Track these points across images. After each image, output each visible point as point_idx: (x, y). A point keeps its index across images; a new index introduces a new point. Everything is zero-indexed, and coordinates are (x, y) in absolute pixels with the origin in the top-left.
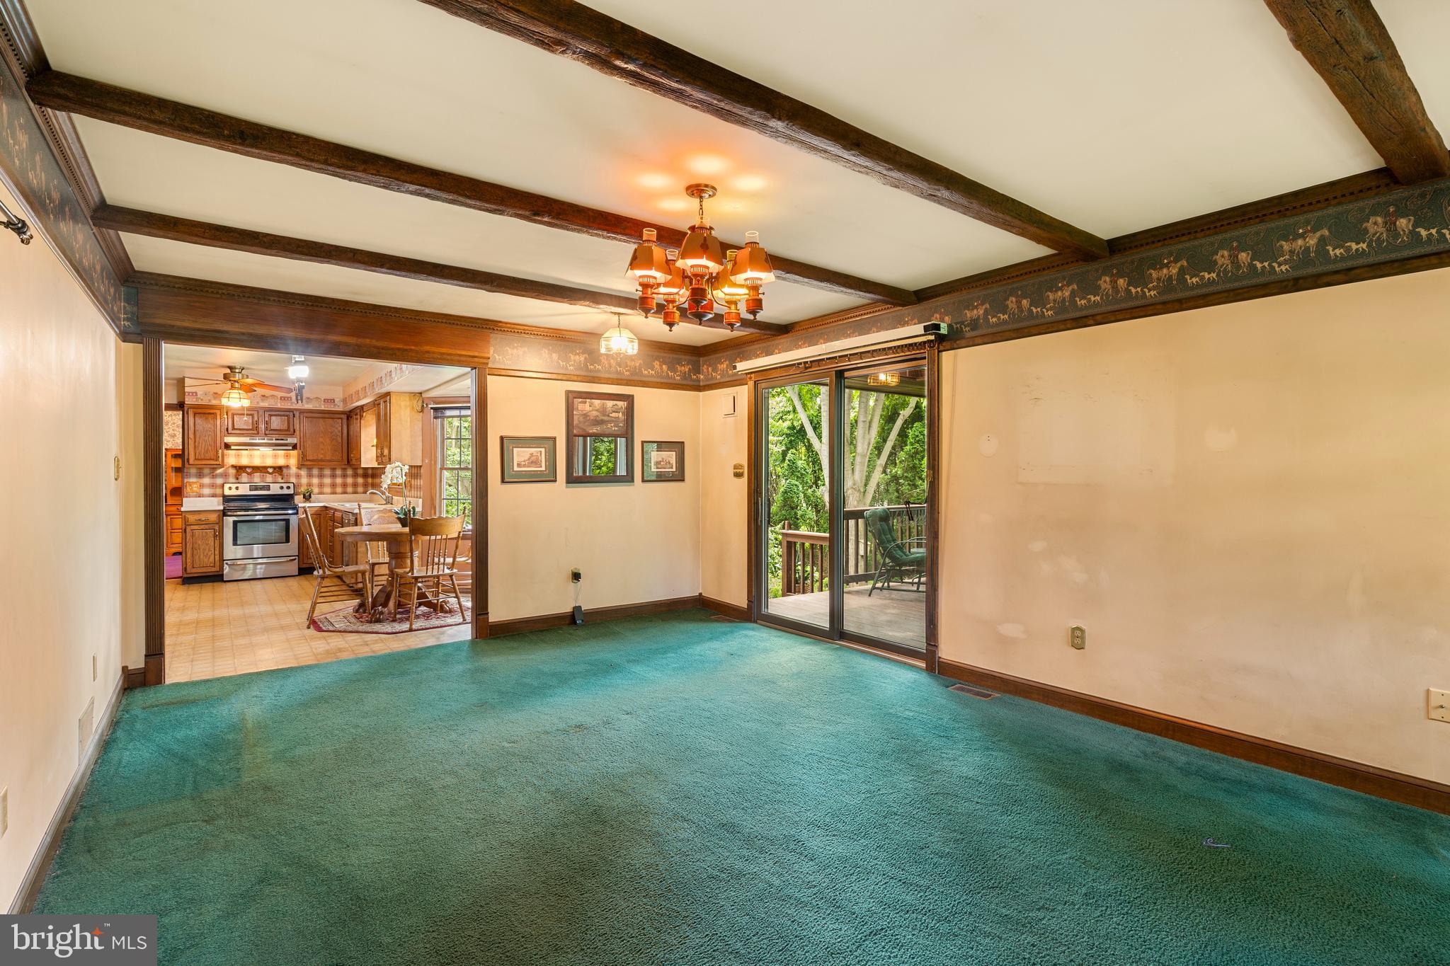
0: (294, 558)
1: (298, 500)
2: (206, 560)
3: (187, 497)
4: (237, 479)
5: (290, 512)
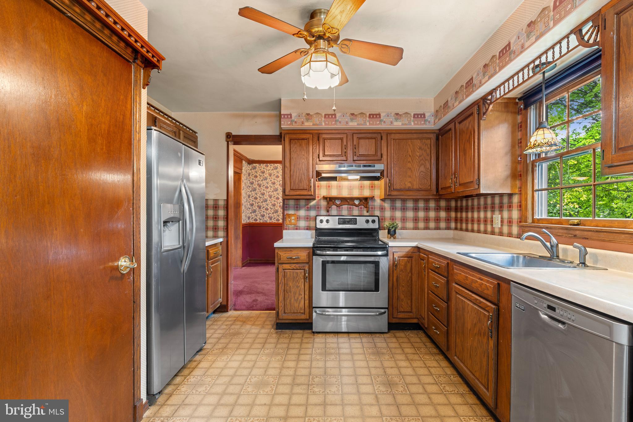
0: (383, 311)
1: (383, 235)
2: (296, 305)
3: (286, 229)
4: (328, 212)
5: (380, 253)
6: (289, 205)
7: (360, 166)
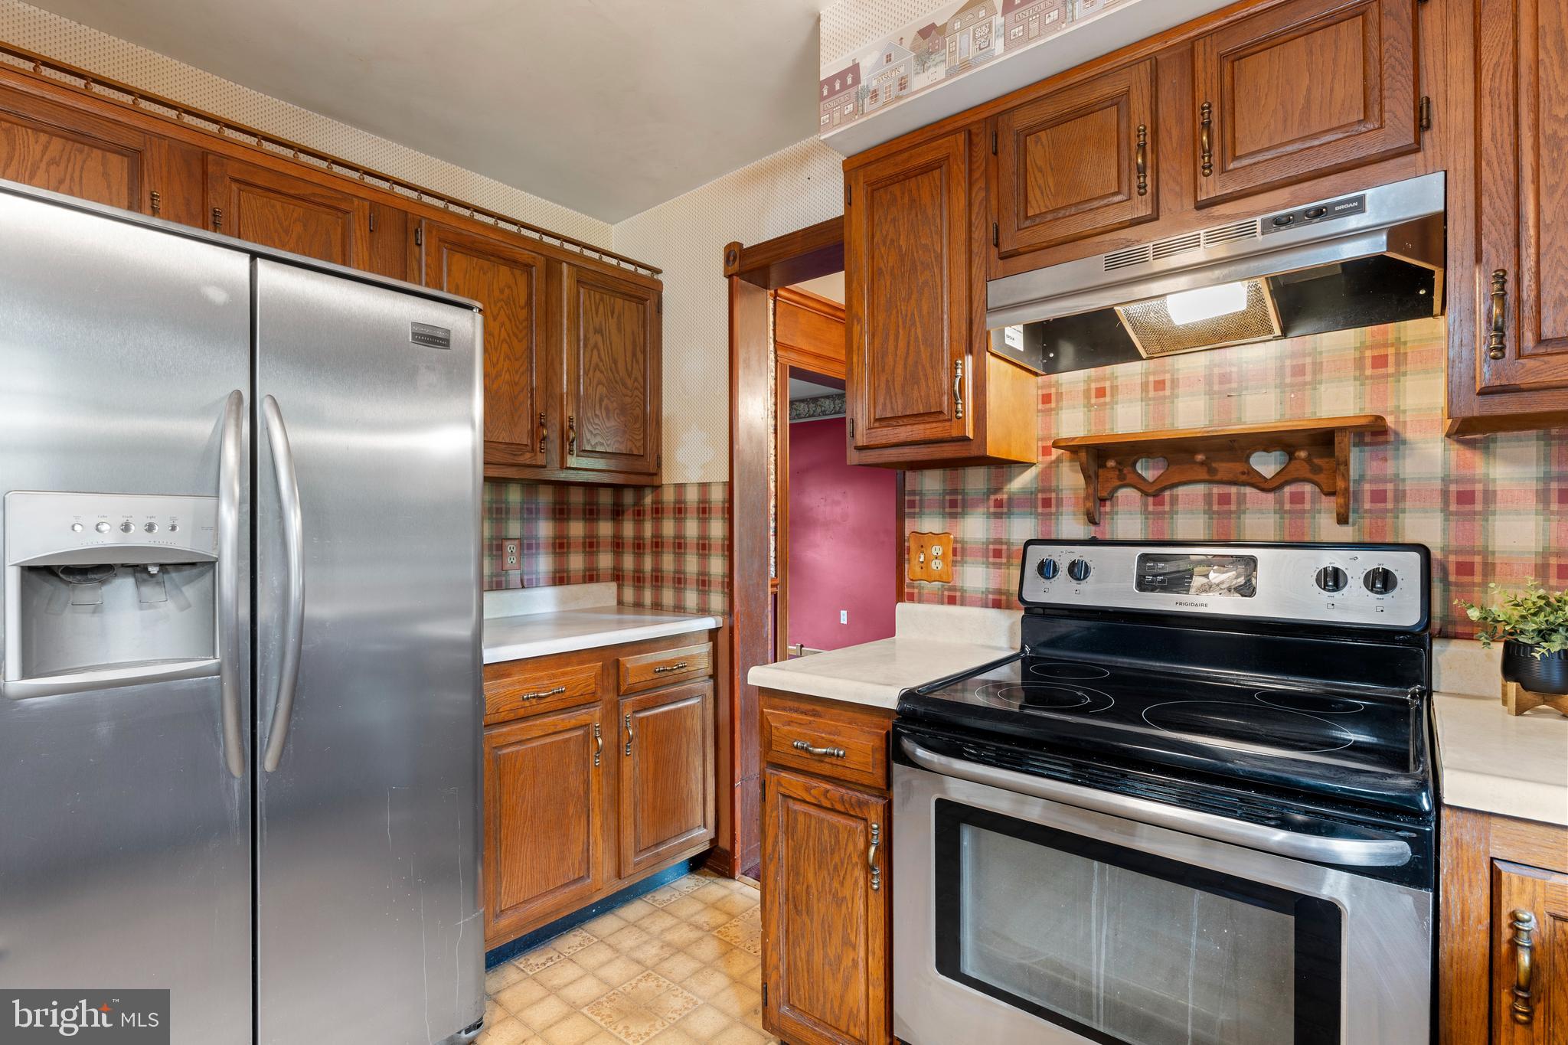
2: (833, 989)
3: (910, 599)
4: (1092, 520)
6: (921, 494)
7: (1248, 231)
